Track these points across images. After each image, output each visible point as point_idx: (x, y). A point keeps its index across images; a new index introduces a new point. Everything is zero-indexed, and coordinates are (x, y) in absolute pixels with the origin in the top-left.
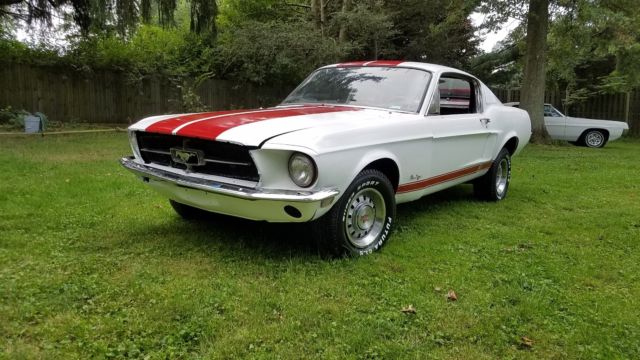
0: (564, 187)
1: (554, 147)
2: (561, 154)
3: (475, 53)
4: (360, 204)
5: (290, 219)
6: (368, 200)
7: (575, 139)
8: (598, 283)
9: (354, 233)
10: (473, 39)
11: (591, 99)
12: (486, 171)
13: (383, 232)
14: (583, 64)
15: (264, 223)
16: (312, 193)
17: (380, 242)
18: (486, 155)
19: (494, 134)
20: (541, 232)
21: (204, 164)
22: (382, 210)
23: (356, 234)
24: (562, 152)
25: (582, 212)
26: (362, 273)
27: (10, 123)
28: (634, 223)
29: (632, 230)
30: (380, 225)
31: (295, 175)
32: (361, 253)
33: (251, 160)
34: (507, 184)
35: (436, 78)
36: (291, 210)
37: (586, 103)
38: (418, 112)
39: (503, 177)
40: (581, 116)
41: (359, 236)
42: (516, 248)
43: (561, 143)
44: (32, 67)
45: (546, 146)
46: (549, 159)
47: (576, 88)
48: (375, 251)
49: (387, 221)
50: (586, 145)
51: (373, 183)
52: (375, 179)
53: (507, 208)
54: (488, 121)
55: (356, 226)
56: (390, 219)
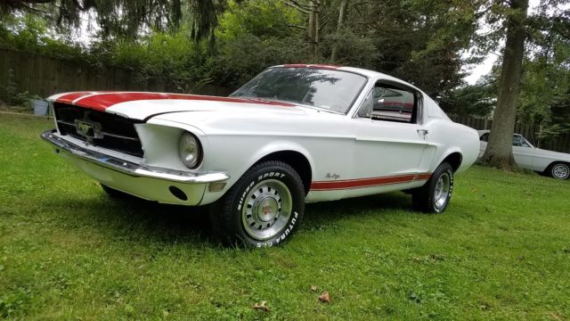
0: (510, 208)
1: (518, 174)
2: (524, 181)
3: (459, 84)
4: (262, 195)
5: (176, 201)
6: (273, 191)
7: (543, 170)
8: (496, 303)
9: (253, 224)
10: (460, 72)
11: (563, 135)
12: (422, 182)
13: (287, 227)
14: (561, 104)
15: (156, 203)
16: (197, 175)
17: (283, 237)
18: (423, 165)
19: (431, 146)
20: (462, 246)
21: (102, 137)
22: (288, 204)
23: (257, 226)
24: (524, 179)
25: (515, 233)
26: (248, 265)
27: (24, 106)
28: (564, 248)
29: (560, 255)
30: (285, 220)
31: (183, 155)
32: (259, 245)
33: (136, 135)
34: (448, 199)
35: (372, 83)
36: (176, 191)
37: (558, 138)
38: (346, 113)
39: (444, 191)
40: (552, 150)
41: (260, 228)
42: (427, 258)
43: (527, 171)
44: (53, 59)
45: (511, 173)
46: (509, 183)
47: (550, 124)
48: (275, 245)
49: (293, 216)
50: (552, 176)
51: (278, 174)
52: (281, 172)
53: (440, 220)
54: (426, 132)
55: (256, 216)
56: (296, 214)
